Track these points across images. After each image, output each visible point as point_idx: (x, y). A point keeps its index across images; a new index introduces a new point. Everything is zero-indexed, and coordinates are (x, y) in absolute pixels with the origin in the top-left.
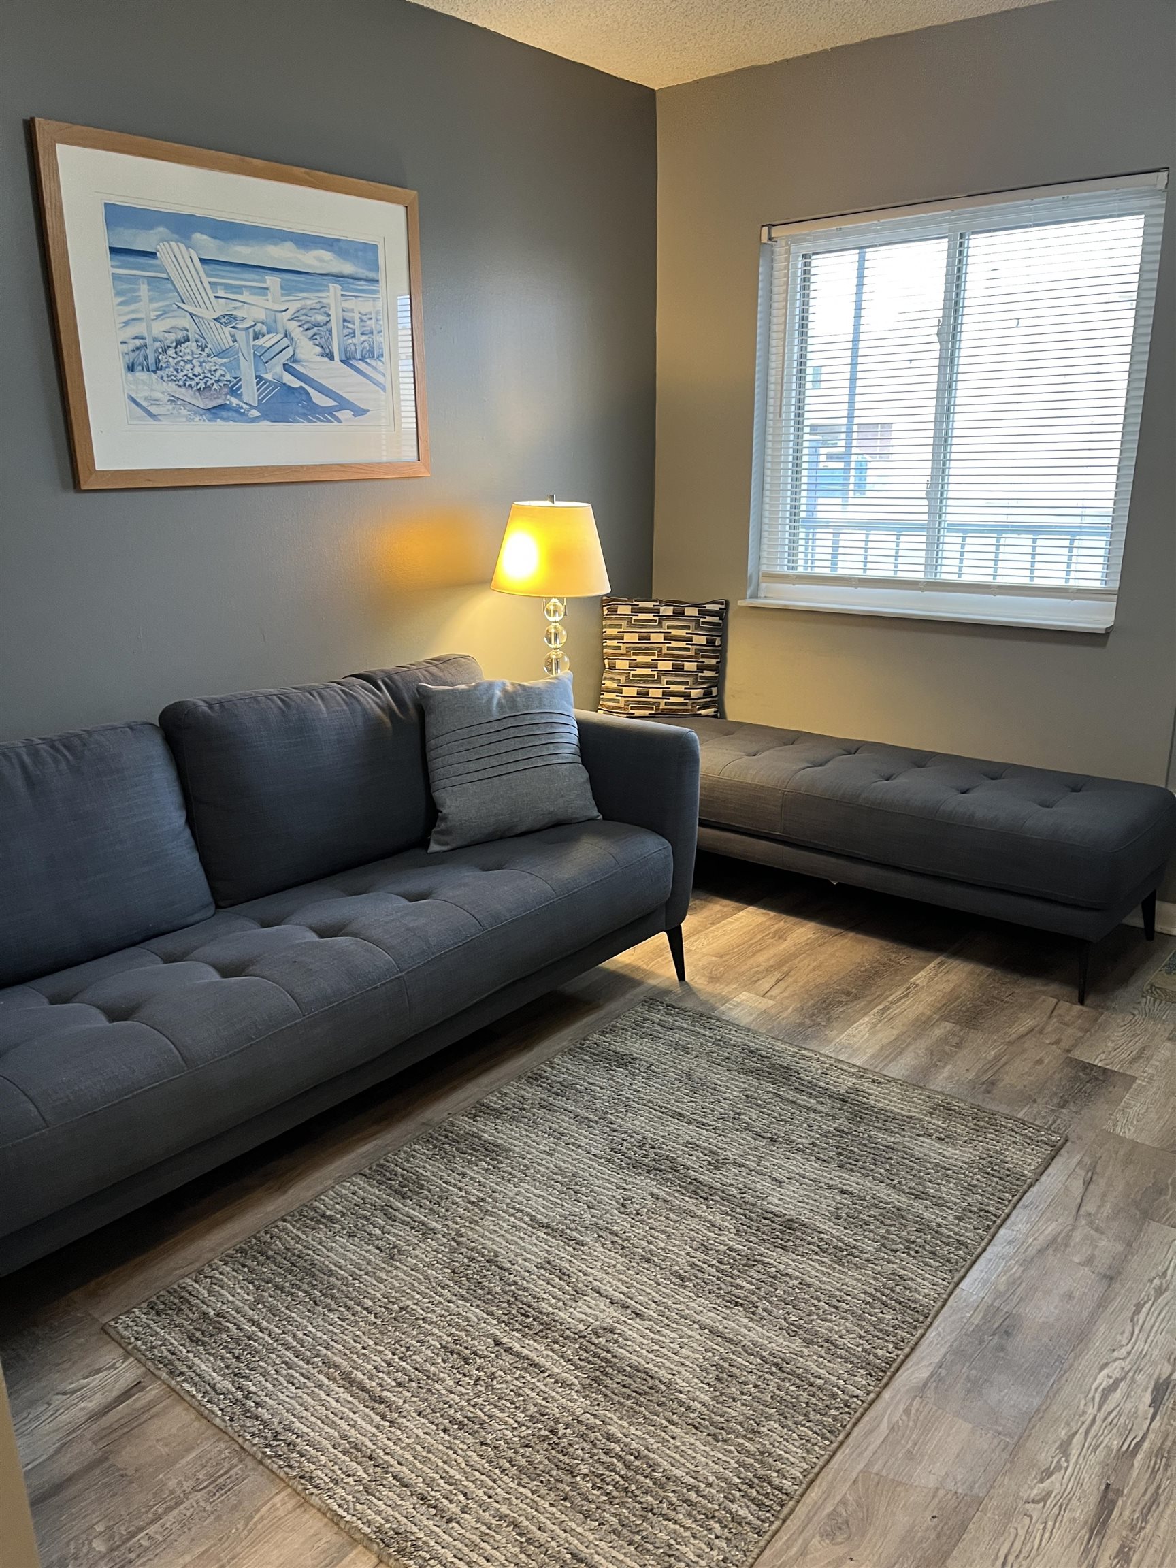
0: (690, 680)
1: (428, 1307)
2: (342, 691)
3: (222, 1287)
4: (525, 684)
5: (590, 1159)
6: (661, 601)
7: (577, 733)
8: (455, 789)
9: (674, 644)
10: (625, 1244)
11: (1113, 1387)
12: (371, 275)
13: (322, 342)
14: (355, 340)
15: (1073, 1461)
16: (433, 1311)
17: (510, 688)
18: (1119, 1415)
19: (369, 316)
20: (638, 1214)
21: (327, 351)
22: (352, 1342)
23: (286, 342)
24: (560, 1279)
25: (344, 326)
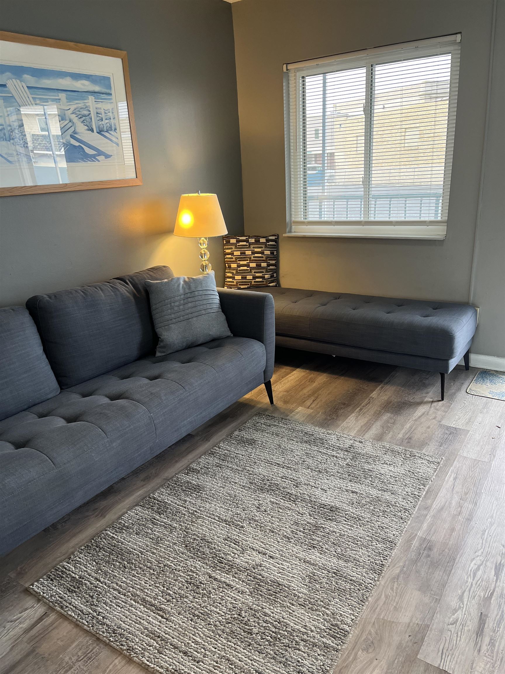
0: (264, 271)
1: (177, 564)
2: (111, 286)
3: (81, 564)
4: (194, 277)
5: (241, 488)
6: (249, 236)
7: (218, 298)
8: (166, 327)
9: (256, 255)
10: (262, 525)
11: (478, 569)
12: (108, 91)
13: (88, 123)
14: (103, 122)
15: (465, 603)
16: (179, 565)
17: (187, 280)
18: (482, 581)
19: (108, 111)
20: (265, 511)
21: (90, 128)
22: (144, 583)
23: (70, 124)
24: (235, 544)
25: (97, 116)
